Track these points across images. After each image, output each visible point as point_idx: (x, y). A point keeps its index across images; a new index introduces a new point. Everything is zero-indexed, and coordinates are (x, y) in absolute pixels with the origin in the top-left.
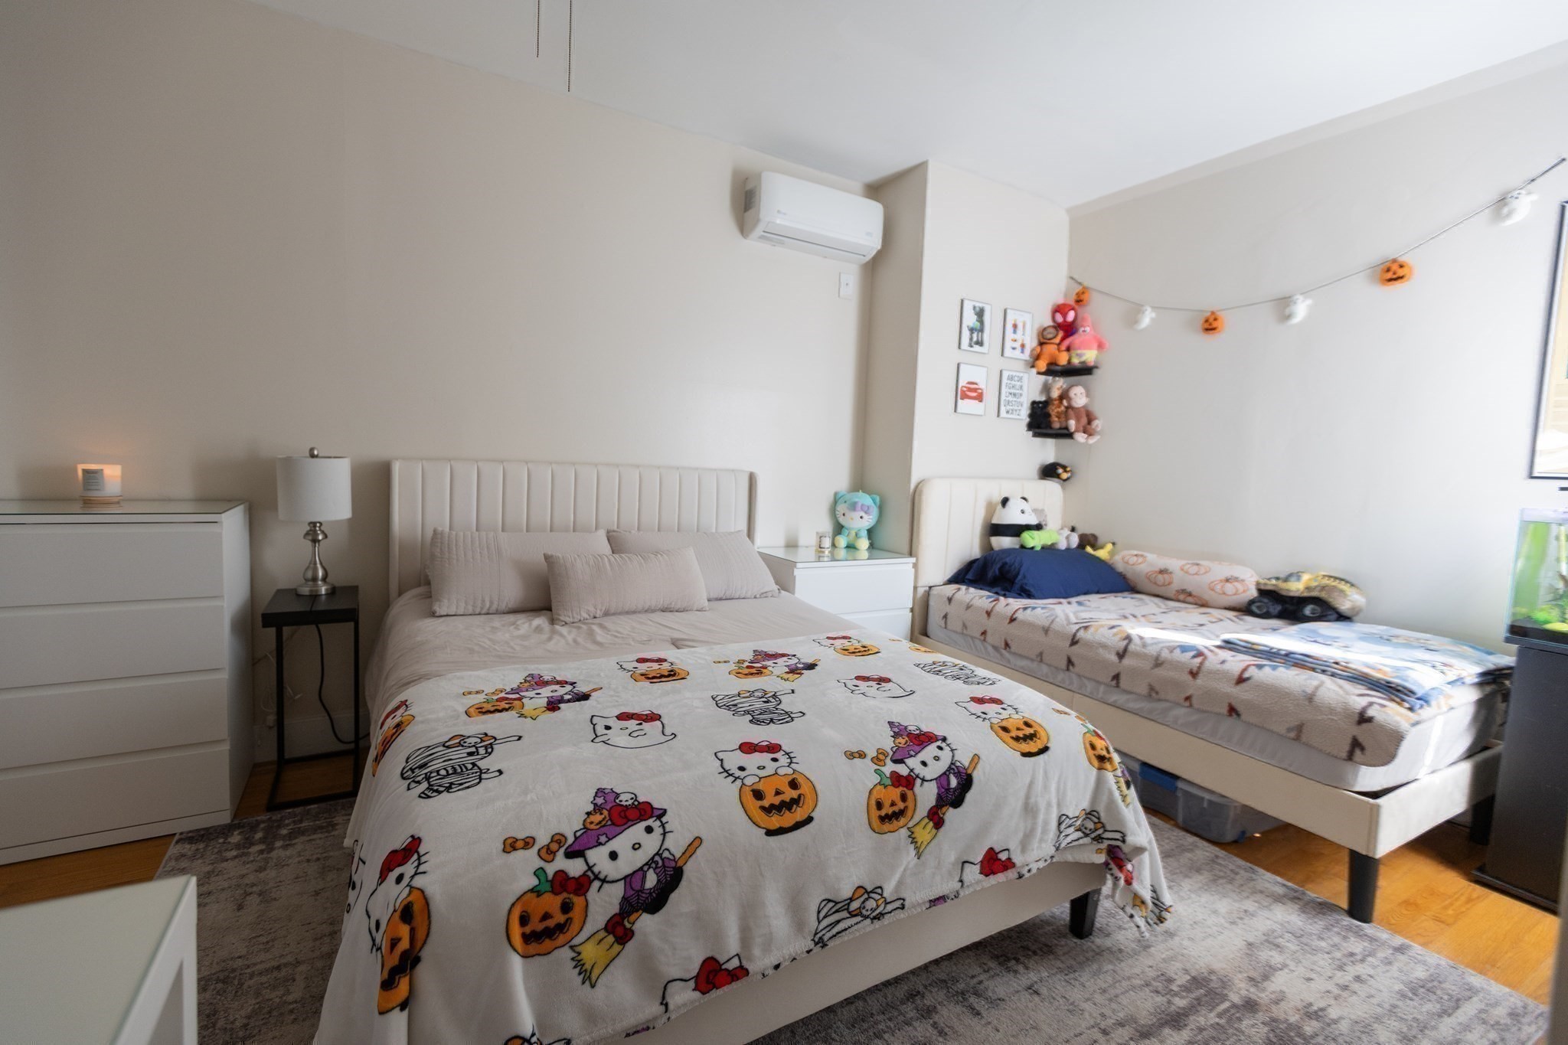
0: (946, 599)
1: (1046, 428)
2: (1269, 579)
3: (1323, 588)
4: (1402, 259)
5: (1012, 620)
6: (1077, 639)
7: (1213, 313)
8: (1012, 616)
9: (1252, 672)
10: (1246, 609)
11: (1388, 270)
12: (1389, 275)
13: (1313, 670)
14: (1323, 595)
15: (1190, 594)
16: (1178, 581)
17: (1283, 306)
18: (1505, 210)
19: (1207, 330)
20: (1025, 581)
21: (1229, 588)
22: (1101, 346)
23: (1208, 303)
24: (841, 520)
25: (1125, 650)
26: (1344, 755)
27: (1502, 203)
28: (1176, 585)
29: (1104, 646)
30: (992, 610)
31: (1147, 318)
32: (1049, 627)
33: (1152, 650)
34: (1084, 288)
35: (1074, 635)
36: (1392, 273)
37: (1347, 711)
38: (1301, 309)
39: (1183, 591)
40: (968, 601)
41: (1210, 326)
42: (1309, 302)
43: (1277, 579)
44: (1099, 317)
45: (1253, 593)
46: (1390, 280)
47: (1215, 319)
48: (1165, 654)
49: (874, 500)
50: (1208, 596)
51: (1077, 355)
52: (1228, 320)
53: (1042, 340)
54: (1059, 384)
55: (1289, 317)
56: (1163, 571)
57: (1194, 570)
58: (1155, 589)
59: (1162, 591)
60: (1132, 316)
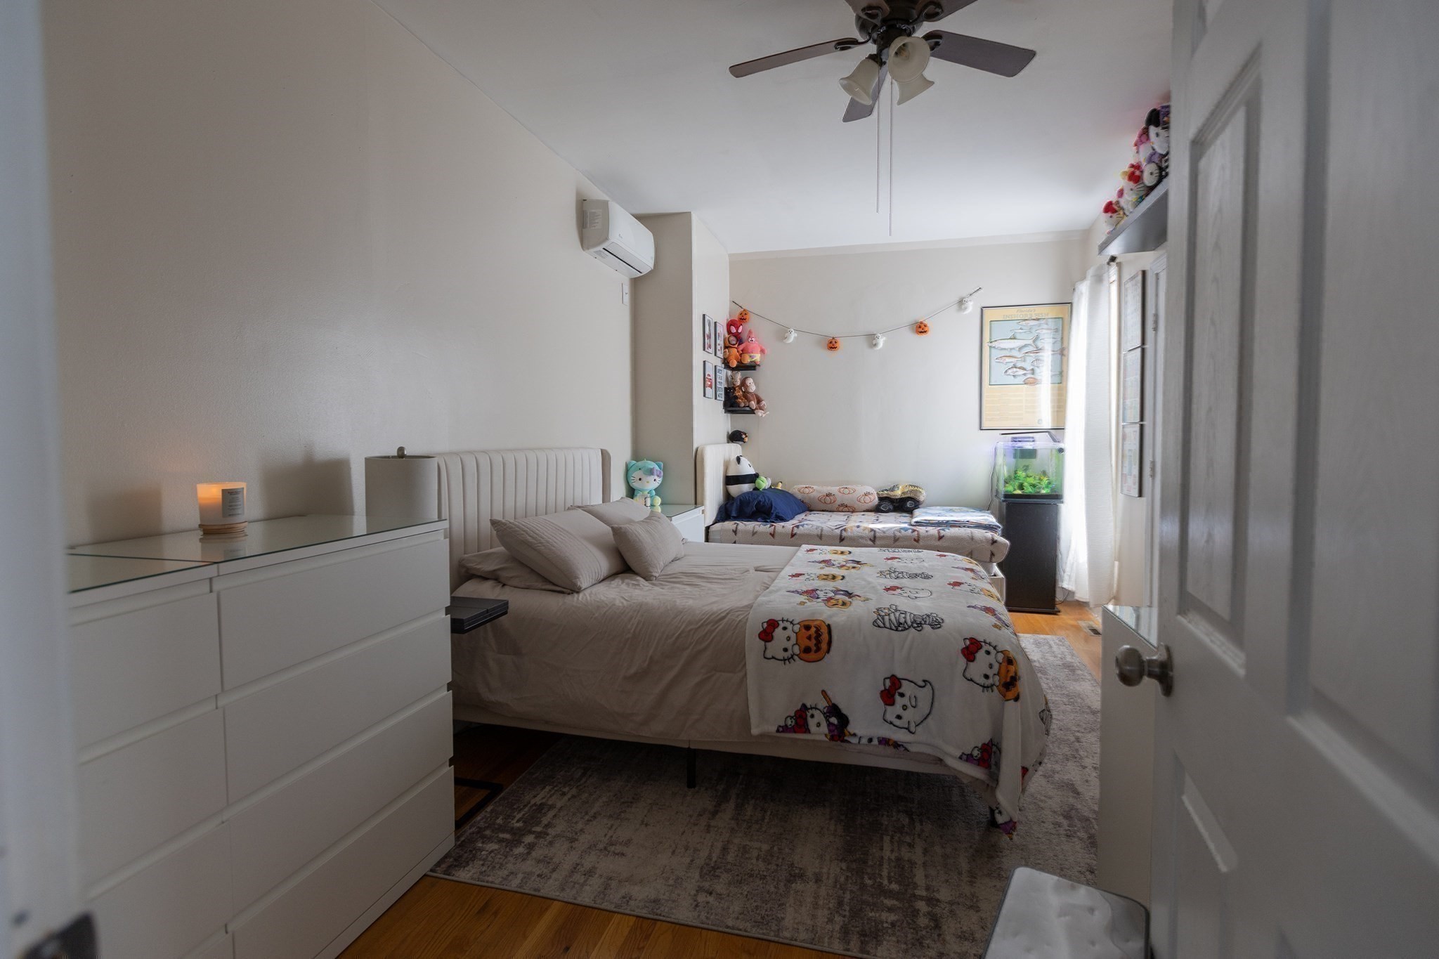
0: (732, 532)
1: (736, 407)
2: (883, 491)
3: (911, 491)
4: (925, 322)
5: (793, 535)
6: (843, 537)
7: (833, 338)
8: (792, 533)
9: (942, 533)
10: (877, 510)
11: (920, 327)
13: (960, 527)
14: (912, 495)
15: (846, 506)
16: (840, 499)
17: (871, 339)
18: (963, 307)
19: (831, 348)
20: (777, 511)
21: (865, 499)
22: (762, 351)
23: (832, 332)
24: (635, 485)
25: (875, 537)
26: (988, 560)
27: (961, 302)
28: (839, 502)
29: (862, 537)
30: (774, 532)
31: (793, 336)
32: (821, 535)
33: (890, 534)
34: (744, 310)
35: (841, 536)
36: (921, 329)
37: (987, 539)
38: (881, 342)
39: (842, 505)
40: (752, 529)
41: (832, 345)
42: (884, 338)
43: (886, 490)
44: (758, 330)
45: (876, 501)
46: (921, 332)
47: (836, 342)
48: (898, 534)
49: (659, 466)
50: (857, 505)
51: (750, 357)
52: (842, 343)
53: (728, 344)
54: (739, 376)
55: (875, 345)
56: (829, 495)
57: (846, 491)
58: (823, 507)
59: (829, 507)
60: (782, 334)
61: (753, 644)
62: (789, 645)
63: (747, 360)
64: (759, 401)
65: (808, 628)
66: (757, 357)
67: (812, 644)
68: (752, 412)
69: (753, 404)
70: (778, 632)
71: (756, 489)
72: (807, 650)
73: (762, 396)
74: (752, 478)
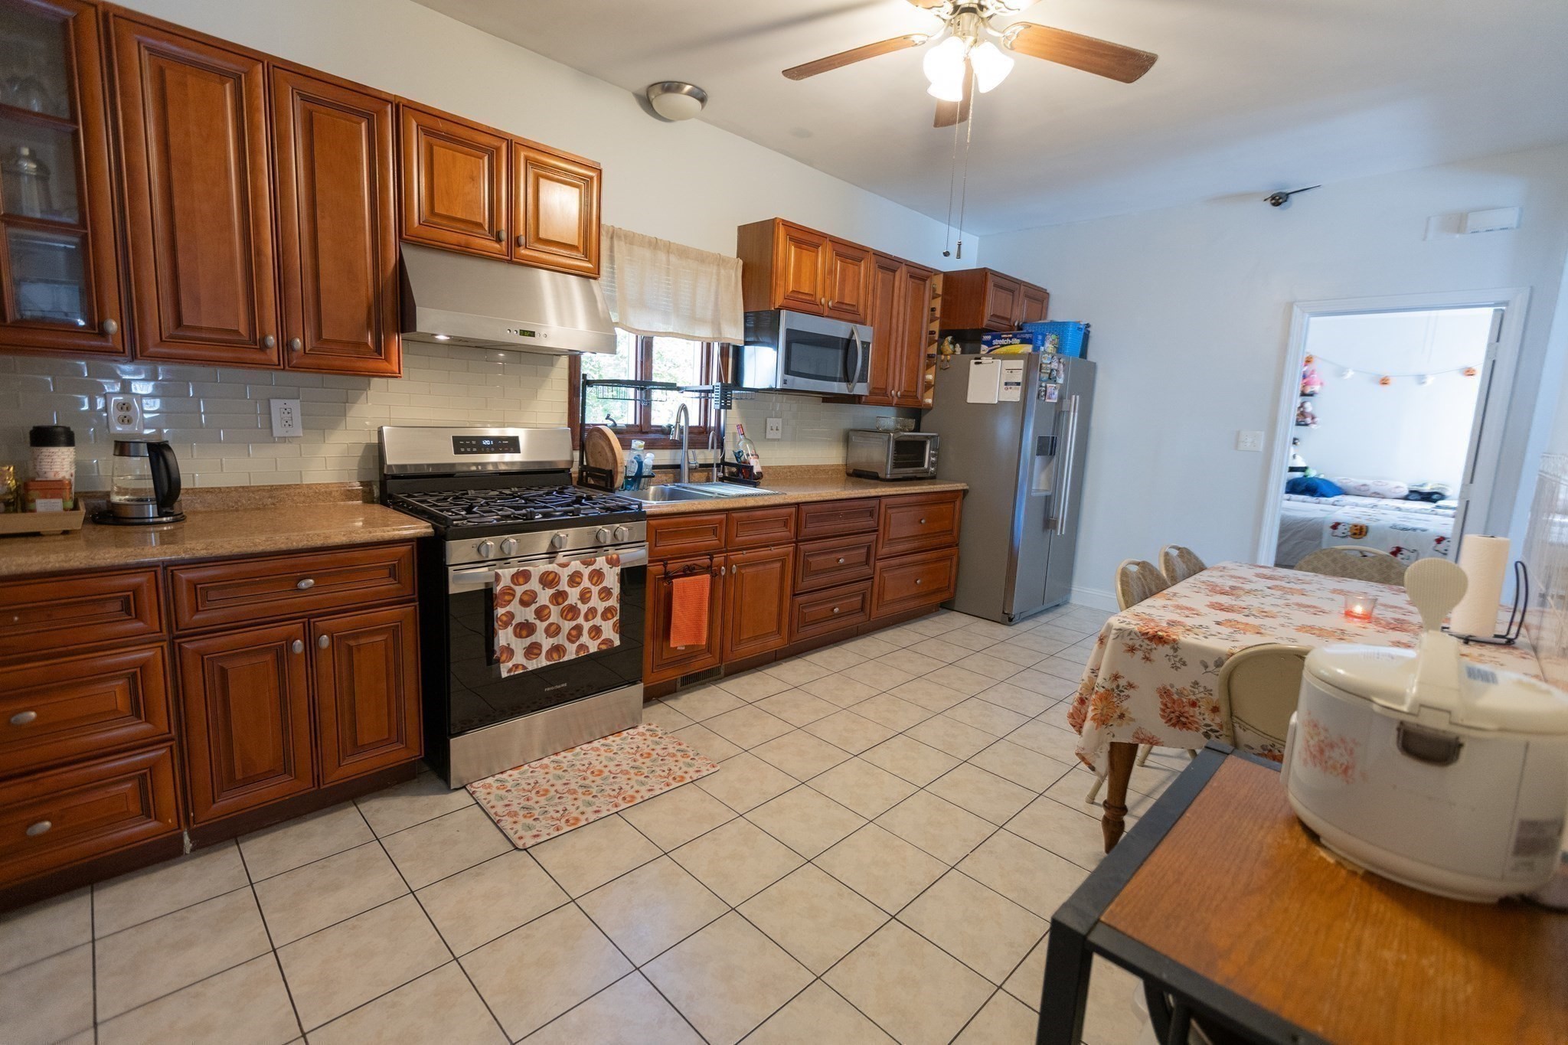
2: (1413, 486)
4: (1474, 368)
7: (1386, 377)
10: (1406, 498)
11: (1469, 371)
12: (1468, 373)
14: (1439, 491)
15: (1378, 494)
16: (1373, 489)
17: (1421, 379)
20: (1321, 491)
21: (1397, 490)
22: (1322, 384)
23: (1385, 372)
28: (1372, 491)
31: (1350, 374)
34: (1311, 357)
38: (1430, 380)
39: (1375, 493)
41: (1384, 382)
42: (1433, 378)
43: (1417, 486)
44: (1320, 370)
45: (1406, 492)
46: (1469, 375)
47: (1388, 380)
50: (1388, 494)
51: (1311, 387)
52: (1392, 381)
55: (1424, 383)
56: (1364, 485)
57: (1380, 484)
58: (1358, 493)
59: (1363, 493)
60: (1341, 372)
61: (1328, 531)
62: (1345, 531)
63: (1308, 390)
64: (1313, 418)
65: (1356, 526)
66: (1316, 388)
67: (1357, 532)
68: (1306, 425)
69: (1309, 420)
70: (1340, 527)
71: (1305, 476)
72: (1355, 534)
73: (1316, 414)
74: (1303, 469)
